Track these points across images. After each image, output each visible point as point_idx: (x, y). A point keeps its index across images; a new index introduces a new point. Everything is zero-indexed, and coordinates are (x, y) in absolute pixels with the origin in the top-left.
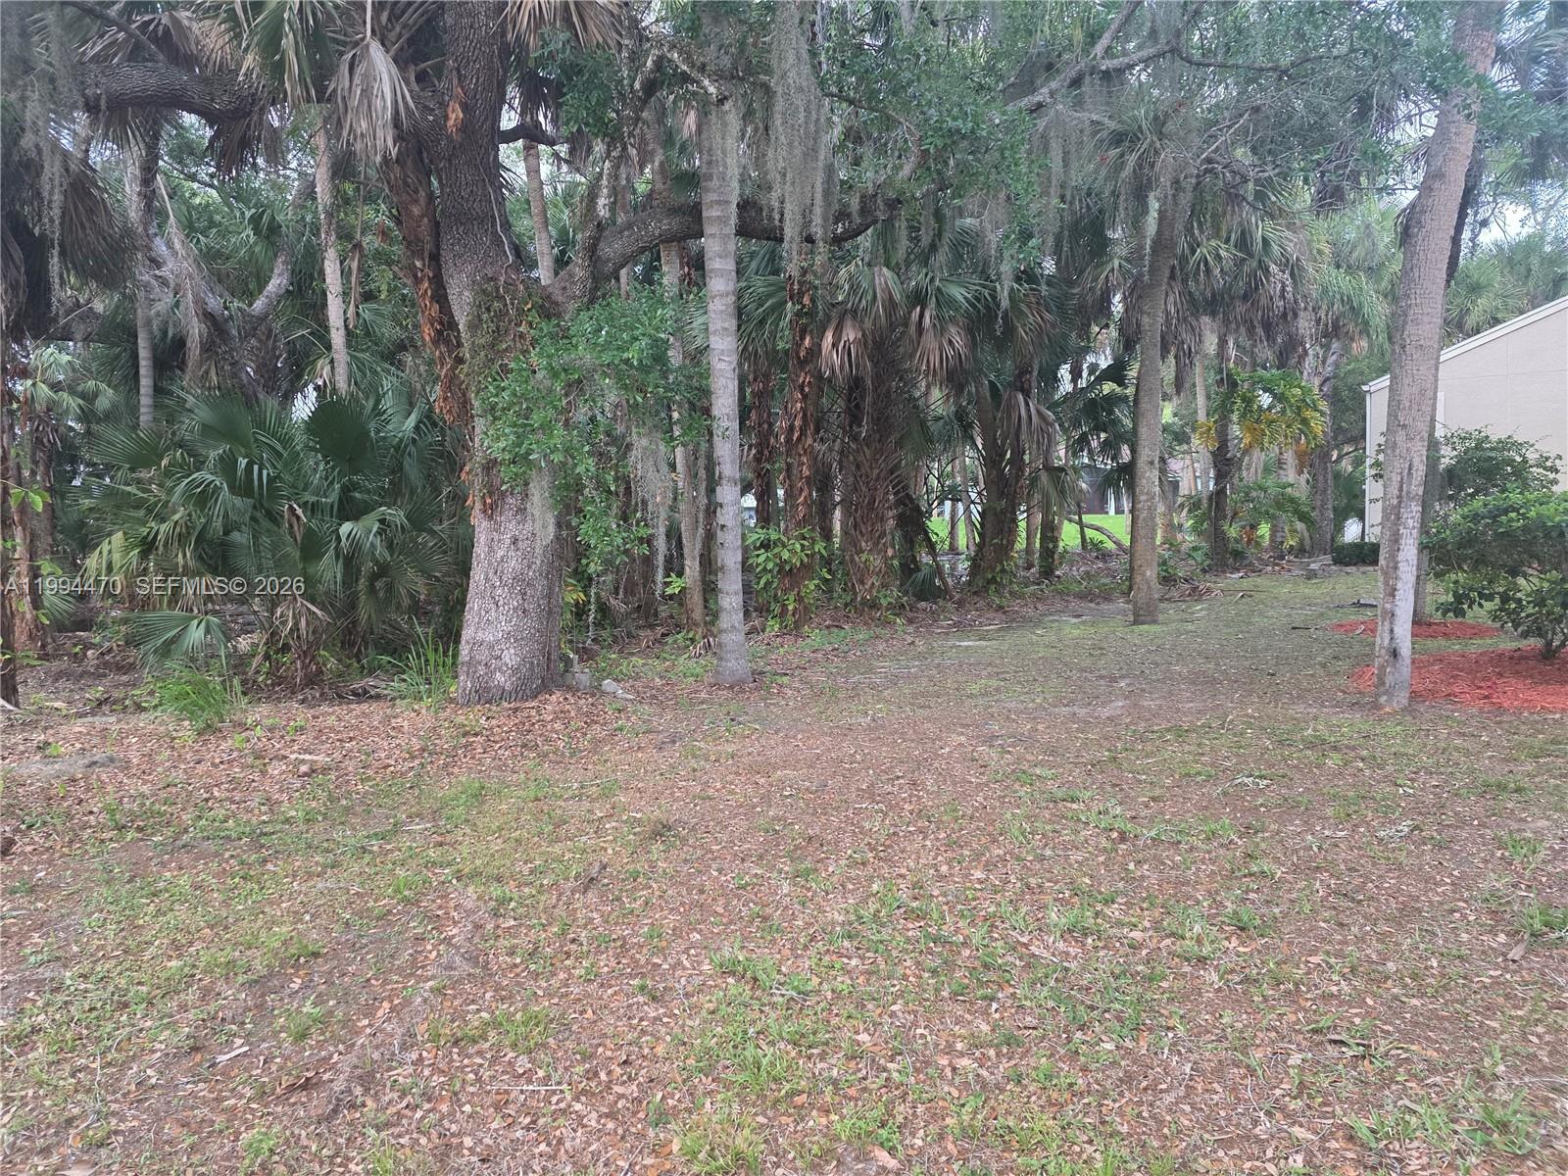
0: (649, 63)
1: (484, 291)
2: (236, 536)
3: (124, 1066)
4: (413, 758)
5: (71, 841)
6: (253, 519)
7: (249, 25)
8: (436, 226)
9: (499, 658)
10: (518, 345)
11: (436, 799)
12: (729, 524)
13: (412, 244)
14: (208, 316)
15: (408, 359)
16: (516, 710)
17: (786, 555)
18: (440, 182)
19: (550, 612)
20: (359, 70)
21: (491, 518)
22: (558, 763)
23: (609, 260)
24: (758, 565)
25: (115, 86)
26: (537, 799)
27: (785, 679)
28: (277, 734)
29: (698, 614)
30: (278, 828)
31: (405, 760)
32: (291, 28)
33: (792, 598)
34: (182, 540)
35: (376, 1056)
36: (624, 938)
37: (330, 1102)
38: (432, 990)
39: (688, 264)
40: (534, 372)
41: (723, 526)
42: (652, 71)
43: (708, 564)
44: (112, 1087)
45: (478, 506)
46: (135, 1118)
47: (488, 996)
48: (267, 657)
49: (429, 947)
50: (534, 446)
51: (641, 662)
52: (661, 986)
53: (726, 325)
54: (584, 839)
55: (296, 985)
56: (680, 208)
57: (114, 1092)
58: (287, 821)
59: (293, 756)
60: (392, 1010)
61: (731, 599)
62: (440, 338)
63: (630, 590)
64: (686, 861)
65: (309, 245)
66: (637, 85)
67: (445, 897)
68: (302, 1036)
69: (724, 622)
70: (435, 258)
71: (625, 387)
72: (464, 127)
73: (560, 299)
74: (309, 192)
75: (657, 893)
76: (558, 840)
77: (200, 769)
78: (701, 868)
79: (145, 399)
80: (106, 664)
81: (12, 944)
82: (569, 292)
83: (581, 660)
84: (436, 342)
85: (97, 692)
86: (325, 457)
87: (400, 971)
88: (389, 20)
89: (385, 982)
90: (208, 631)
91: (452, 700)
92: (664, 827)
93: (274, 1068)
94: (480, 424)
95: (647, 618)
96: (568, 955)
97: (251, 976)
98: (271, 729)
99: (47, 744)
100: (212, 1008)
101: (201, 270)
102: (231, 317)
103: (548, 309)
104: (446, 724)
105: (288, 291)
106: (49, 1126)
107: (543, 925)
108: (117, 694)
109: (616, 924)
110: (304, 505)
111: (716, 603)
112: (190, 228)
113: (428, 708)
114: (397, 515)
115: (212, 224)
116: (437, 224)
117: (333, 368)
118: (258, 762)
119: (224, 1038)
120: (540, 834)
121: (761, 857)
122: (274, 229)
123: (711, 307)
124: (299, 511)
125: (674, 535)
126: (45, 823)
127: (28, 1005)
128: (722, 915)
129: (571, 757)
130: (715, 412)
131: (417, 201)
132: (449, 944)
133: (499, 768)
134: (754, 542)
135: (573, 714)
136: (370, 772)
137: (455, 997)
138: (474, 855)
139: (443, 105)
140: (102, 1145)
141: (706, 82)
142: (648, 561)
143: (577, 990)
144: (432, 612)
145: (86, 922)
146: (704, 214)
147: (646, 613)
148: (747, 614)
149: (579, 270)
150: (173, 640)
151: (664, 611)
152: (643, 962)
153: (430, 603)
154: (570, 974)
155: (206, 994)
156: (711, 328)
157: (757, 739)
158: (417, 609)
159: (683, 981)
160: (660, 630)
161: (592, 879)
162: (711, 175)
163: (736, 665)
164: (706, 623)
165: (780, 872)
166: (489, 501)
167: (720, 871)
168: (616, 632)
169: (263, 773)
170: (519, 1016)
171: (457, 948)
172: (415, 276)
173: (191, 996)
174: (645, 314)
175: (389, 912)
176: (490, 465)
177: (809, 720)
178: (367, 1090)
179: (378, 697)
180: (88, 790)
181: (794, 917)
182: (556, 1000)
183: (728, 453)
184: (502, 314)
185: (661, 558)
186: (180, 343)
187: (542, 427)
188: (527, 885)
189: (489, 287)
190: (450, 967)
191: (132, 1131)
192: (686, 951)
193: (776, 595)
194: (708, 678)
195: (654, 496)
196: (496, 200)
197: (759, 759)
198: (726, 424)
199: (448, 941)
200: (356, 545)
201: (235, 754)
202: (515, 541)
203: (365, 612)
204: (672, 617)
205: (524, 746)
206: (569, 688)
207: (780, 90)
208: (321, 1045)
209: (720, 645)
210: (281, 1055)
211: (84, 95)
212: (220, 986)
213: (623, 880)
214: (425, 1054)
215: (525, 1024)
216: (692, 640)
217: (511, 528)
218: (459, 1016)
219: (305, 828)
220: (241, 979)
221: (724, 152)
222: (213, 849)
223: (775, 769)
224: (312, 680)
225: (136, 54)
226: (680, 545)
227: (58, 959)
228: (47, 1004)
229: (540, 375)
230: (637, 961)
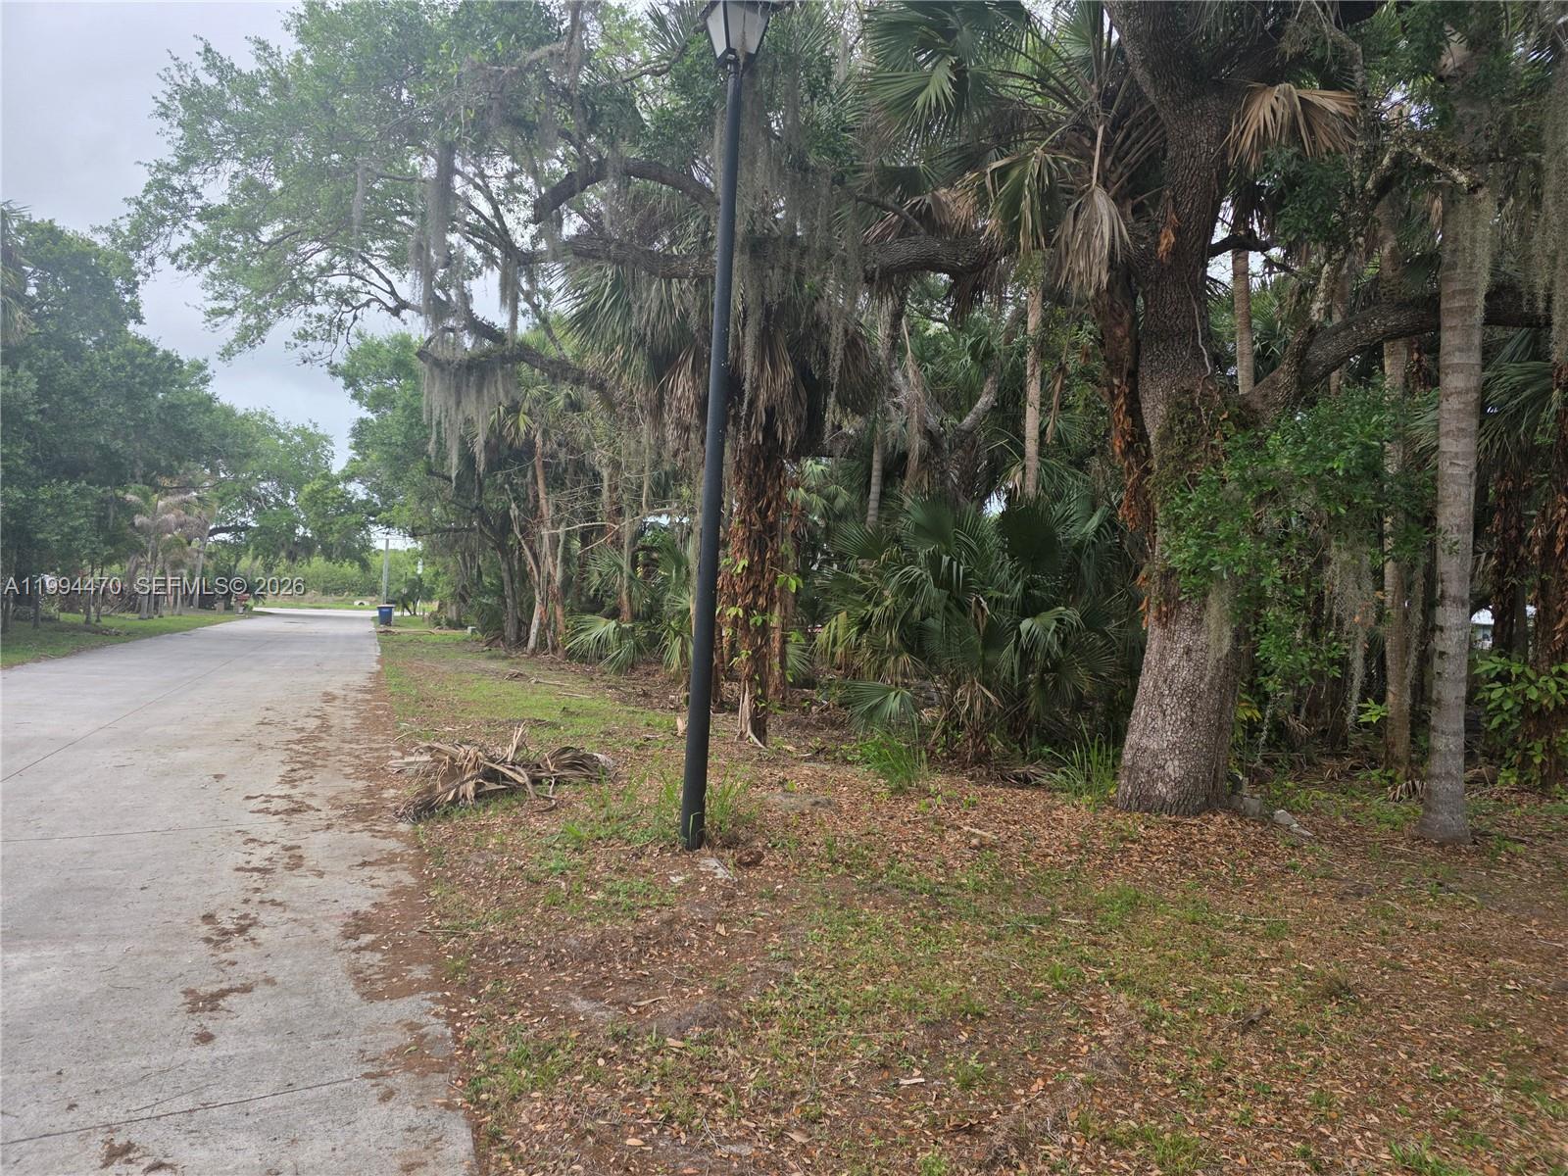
0: (1386, 161)
1: (1178, 404)
2: (930, 622)
3: (833, 1061)
4: (1071, 852)
5: (800, 865)
6: (947, 608)
7: (995, 194)
8: (1137, 344)
9: (1162, 767)
10: (1210, 455)
11: (1091, 897)
12: (1451, 651)
13: (1113, 365)
14: (928, 434)
15: (1095, 463)
16: (1176, 824)
17: (1533, 694)
18: (1146, 302)
19: (1220, 728)
20: (1083, 216)
21: (1165, 626)
22: (1219, 889)
23: (1319, 363)
24: (1490, 701)
25: (887, 260)
26: (1194, 922)
27: (1520, 848)
28: (954, 805)
29: (1401, 749)
30: (952, 891)
31: (1063, 852)
32: (1030, 191)
33: (1539, 747)
34: (891, 621)
35: (1030, 1125)
36: (1287, 1095)
37: (989, 1153)
38: (1083, 1081)
39: (1418, 350)
40: (1224, 482)
41: (1442, 654)
42: (1388, 168)
43: (1421, 691)
44: (824, 1076)
45: (1153, 613)
46: (838, 1108)
47: (1137, 1105)
48: (945, 732)
49: (1081, 1041)
50: (1217, 558)
51: (1323, 796)
52: (1327, 1159)
53: (1463, 425)
54: (1245, 977)
55: (964, 1037)
56: (1412, 302)
57: (825, 1082)
58: (960, 886)
59: (966, 828)
60: (1046, 1088)
61: (1448, 737)
62: (1129, 449)
63: (1314, 711)
64: (1366, 1033)
65: (1015, 364)
66: (1369, 185)
67: (1098, 996)
68: (967, 1085)
69: (1436, 766)
70: (1133, 375)
71: (1327, 499)
72: (1175, 251)
73: (1260, 406)
74: (1021, 317)
75: (1329, 1058)
76: (1215, 971)
77: (893, 823)
78: (1386, 1044)
79: (873, 504)
80: (824, 719)
81: (760, 937)
82: (1270, 399)
83: (1251, 782)
84: (1124, 454)
85: (815, 742)
86: (1012, 557)
87: (1054, 1054)
88: (1113, 163)
89: (1040, 1061)
90: (902, 701)
91: (1111, 802)
92: (1342, 988)
93: (944, 1106)
94: (1162, 535)
95: (1333, 746)
96: (1222, 1093)
97: (926, 1017)
98: (949, 800)
99: (785, 780)
100: (898, 1035)
101: (927, 395)
102: (945, 433)
103: (1246, 419)
104: (1105, 825)
105: (993, 407)
106: (780, 1092)
107: (1197, 1055)
108: (830, 746)
109: (1278, 1077)
110: (989, 600)
111: (1427, 740)
112: (921, 359)
113: (1088, 806)
114: (1073, 615)
115: (938, 352)
116: (1138, 343)
117: (1024, 474)
118: (937, 828)
119: (906, 1065)
120: (1197, 959)
121: (1467, 1053)
122: (989, 353)
123: (1444, 405)
124: (984, 604)
125: (1376, 653)
126: (784, 845)
127: (769, 990)
128: (1408, 1104)
129: (1234, 886)
130: (1442, 522)
131: (1120, 324)
132: (1100, 1043)
133: (1155, 881)
134: (1488, 672)
135: (1238, 840)
136: (1031, 858)
137: (1104, 1096)
138: (1127, 963)
139: (1156, 233)
140: (814, 1122)
141: (1456, 172)
142: (1341, 685)
143: (1229, 1132)
144: (1092, 708)
145: (809, 934)
146: (1443, 306)
147: (1334, 739)
148: (1470, 757)
149: (1284, 375)
150: (876, 707)
151: (1355, 740)
152: (1307, 1126)
153: (1093, 699)
154: (1223, 1113)
155: (893, 1021)
156: (1443, 428)
157: (1473, 914)
158: (1080, 705)
159: (1354, 1161)
160: (1349, 762)
161: (1252, 1022)
162: (1455, 263)
163: (1449, 819)
164: (1411, 762)
165: (1492, 1076)
166: (1164, 609)
167: (1411, 1055)
168: (1294, 756)
169: (941, 838)
170: (1167, 1136)
171: (1109, 1050)
172: (1112, 392)
173: (883, 1020)
174: (1357, 421)
175: (1045, 995)
176: (1169, 574)
177: (1550, 904)
178: (1021, 1155)
179: (1038, 785)
180: (813, 824)
181: (1505, 1133)
182: (1207, 1135)
183: (1454, 571)
184: (1194, 426)
185: (1357, 683)
186: (904, 456)
187: (1227, 538)
188: (1180, 1008)
189: (1184, 400)
190: (1100, 1065)
191: (836, 1118)
192: (1360, 1131)
193: (1515, 740)
194: (1410, 828)
195: (1352, 615)
196: (1200, 313)
197: (1474, 938)
198: (1455, 536)
199: (1100, 1039)
200: (1034, 641)
201: (920, 817)
202: (1188, 651)
203: (1034, 705)
204: (1365, 748)
205: (1183, 863)
206: (1236, 812)
207: (1553, 166)
208: (982, 1098)
209: (1429, 792)
210: (951, 1097)
211: (865, 270)
212: (904, 1018)
213: (1289, 1034)
214: (1074, 1140)
215: (1175, 1146)
216: (1392, 780)
217: (1186, 638)
218: (1106, 1115)
219: (973, 896)
220: (920, 1018)
221: (1473, 240)
222: (900, 897)
223: (1496, 954)
224: (982, 759)
225: (905, 230)
226: (1382, 666)
227: (790, 959)
228: (782, 994)
229: (1230, 487)
230: (1300, 1124)
